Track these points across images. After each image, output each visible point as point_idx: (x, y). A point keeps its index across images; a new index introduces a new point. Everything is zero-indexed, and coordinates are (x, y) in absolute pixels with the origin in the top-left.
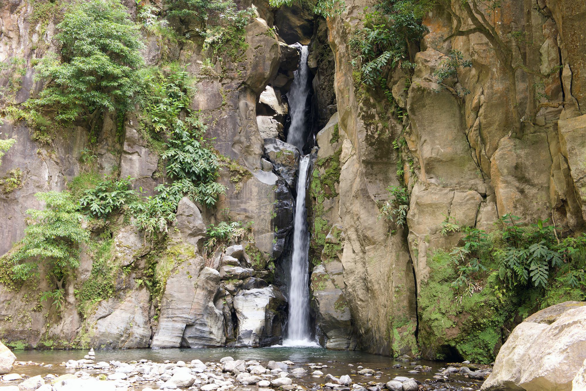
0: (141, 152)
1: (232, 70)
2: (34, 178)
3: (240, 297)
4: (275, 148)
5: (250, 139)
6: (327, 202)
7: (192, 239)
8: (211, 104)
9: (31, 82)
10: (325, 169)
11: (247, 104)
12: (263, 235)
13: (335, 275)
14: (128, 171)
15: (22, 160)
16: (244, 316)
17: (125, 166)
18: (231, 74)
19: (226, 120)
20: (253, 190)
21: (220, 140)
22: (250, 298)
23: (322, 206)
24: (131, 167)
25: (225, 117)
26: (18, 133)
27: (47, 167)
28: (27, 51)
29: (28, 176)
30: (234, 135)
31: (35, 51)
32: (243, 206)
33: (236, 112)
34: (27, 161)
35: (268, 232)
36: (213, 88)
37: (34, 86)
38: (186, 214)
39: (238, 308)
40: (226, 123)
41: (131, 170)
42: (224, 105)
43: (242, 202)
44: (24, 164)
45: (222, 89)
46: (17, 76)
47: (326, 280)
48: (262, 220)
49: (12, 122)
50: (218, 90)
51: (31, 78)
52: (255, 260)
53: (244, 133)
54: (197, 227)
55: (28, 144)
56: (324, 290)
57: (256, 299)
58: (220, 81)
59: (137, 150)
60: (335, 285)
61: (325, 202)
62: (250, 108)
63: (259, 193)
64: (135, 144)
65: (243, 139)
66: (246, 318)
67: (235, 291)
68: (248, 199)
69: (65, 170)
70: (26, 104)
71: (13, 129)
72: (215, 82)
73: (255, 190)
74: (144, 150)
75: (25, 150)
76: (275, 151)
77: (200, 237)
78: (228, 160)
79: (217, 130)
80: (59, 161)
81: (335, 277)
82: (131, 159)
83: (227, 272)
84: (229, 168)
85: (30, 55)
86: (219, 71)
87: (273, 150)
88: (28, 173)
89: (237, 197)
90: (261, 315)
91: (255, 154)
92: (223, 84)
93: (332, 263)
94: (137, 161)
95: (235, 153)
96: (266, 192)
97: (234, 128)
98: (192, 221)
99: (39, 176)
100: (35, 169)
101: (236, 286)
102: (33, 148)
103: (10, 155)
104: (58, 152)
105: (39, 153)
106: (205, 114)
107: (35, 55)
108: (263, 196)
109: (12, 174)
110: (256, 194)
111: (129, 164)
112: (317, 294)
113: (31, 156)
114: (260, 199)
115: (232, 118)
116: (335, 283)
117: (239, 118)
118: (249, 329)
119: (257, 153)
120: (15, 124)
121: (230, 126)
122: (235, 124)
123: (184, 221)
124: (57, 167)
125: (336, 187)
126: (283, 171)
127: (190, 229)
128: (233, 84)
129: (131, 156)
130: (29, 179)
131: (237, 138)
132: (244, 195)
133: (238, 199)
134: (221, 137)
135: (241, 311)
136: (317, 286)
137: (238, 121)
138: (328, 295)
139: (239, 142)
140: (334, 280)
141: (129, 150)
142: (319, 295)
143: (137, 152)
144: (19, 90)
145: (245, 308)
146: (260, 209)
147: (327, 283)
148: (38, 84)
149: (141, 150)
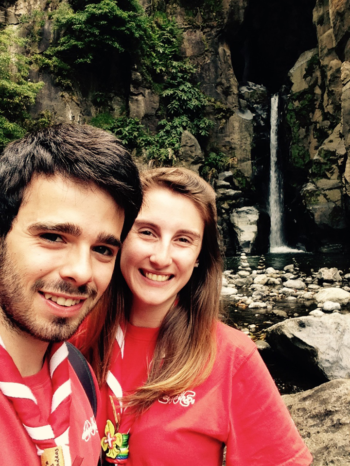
0: (145, 93)
1: (211, 19)
2: (60, 118)
3: (235, 214)
4: (249, 89)
5: (230, 81)
6: (303, 131)
7: (194, 166)
8: (196, 50)
9: (50, 32)
10: (299, 102)
11: (224, 50)
12: (245, 163)
13: (326, 190)
14: (135, 111)
15: (49, 103)
16: (240, 229)
17: (132, 106)
18: (211, 23)
19: (209, 64)
20: (235, 125)
21: (205, 83)
22: (242, 215)
23: (297, 134)
24: (138, 107)
25: (208, 62)
26: (43, 79)
27: (70, 108)
28: (43, 6)
29: (56, 117)
30: (217, 77)
31: (50, 5)
32: (227, 139)
33: (217, 57)
34: (53, 103)
35: (249, 160)
36: (195, 36)
37: (52, 36)
38: (189, 145)
39: (235, 223)
40: (209, 68)
41: (137, 109)
42: (206, 51)
43: (226, 136)
44: (51, 106)
45: (204, 37)
46: (37, 28)
47: (318, 195)
48: (244, 150)
49: (36, 70)
50: (201, 38)
51: (48, 29)
52: (242, 184)
53: (224, 76)
54: (198, 156)
55: (53, 88)
56: (317, 204)
57: (248, 215)
58: (202, 30)
59: (141, 91)
60: (327, 199)
61: (300, 130)
62: (227, 54)
63: (240, 127)
64: (139, 86)
65: (224, 81)
66: (242, 231)
67: (229, 210)
68: (231, 133)
69: (84, 111)
70: (48, 52)
71: (39, 76)
72: (197, 31)
73: (236, 124)
74: (147, 91)
75: (51, 93)
76: (250, 92)
77: (200, 165)
78: (213, 100)
79: (202, 73)
80: (79, 103)
81: (327, 192)
82: (137, 100)
83: (221, 194)
84: (214, 106)
85: (46, 9)
86: (200, 21)
87: (247, 90)
88: (55, 114)
89: (222, 131)
90: (255, 228)
91: (234, 94)
92: (204, 33)
93: (321, 180)
94: (142, 101)
95: (219, 93)
96: (246, 126)
97: (216, 72)
98: (194, 151)
99: (65, 117)
100: (60, 110)
101: (229, 205)
102: (57, 92)
103: (39, 99)
104: (77, 95)
105: (62, 96)
106: (191, 60)
107: (50, 8)
108: (244, 130)
109: (43, 115)
110: (237, 128)
111: (136, 104)
112: (311, 208)
113: (56, 98)
114: (241, 132)
115: (214, 62)
116: (327, 197)
117: (220, 62)
118: (247, 240)
119: (235, 93)
120: (39, 71)
121: (213, 70)
122: (216, 68)
123: (187, 151)
124: (78, 108)
125: (311, 117)
126: (257, 108)
127: (193, 158)
128: (213, 32)
129: (136, 97)
130: (56, 120)
131: (219, 80)
132: (228, 130)
133: (222, 133)
134: (206, 80)
135: (237, 225)
136: (310, 201)
137: (219, 65)
138: (322, 208)
139: (221, 84)
140: (326, 194)
141: (135, 91)
142: (313, 208)
143: (141, 93)
144: (41, 40)
145: (239, 223)
146: (241, 141)
147: (319, 198)
148: (56, 34)
149: (145, 91)
